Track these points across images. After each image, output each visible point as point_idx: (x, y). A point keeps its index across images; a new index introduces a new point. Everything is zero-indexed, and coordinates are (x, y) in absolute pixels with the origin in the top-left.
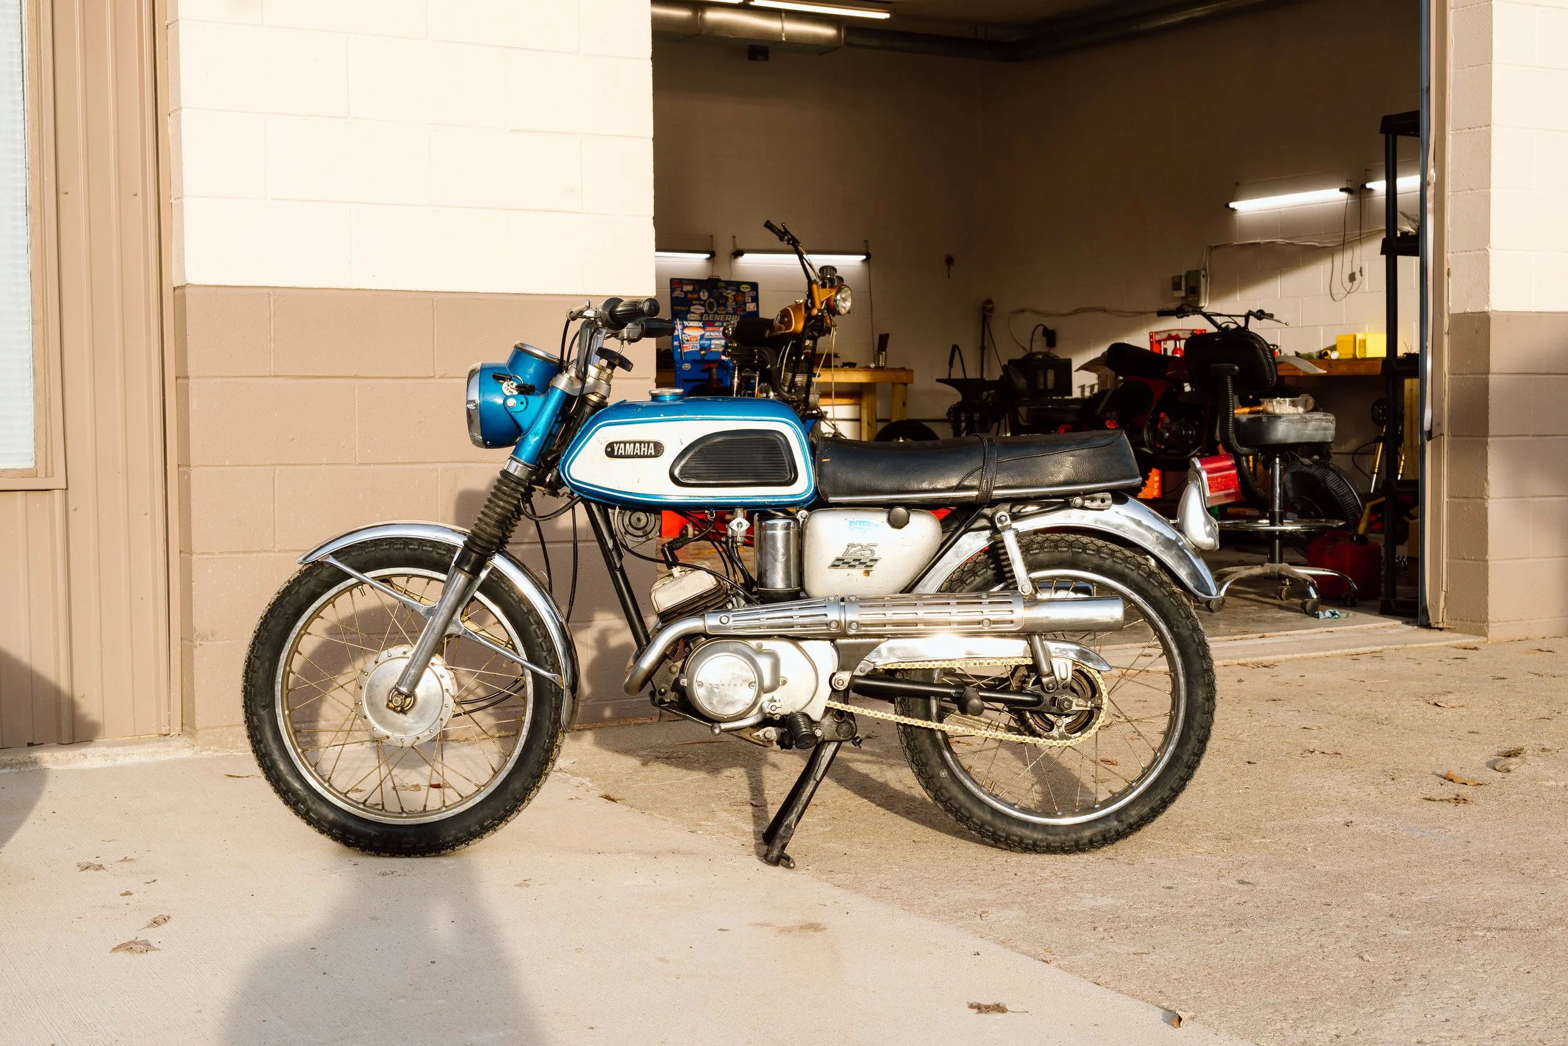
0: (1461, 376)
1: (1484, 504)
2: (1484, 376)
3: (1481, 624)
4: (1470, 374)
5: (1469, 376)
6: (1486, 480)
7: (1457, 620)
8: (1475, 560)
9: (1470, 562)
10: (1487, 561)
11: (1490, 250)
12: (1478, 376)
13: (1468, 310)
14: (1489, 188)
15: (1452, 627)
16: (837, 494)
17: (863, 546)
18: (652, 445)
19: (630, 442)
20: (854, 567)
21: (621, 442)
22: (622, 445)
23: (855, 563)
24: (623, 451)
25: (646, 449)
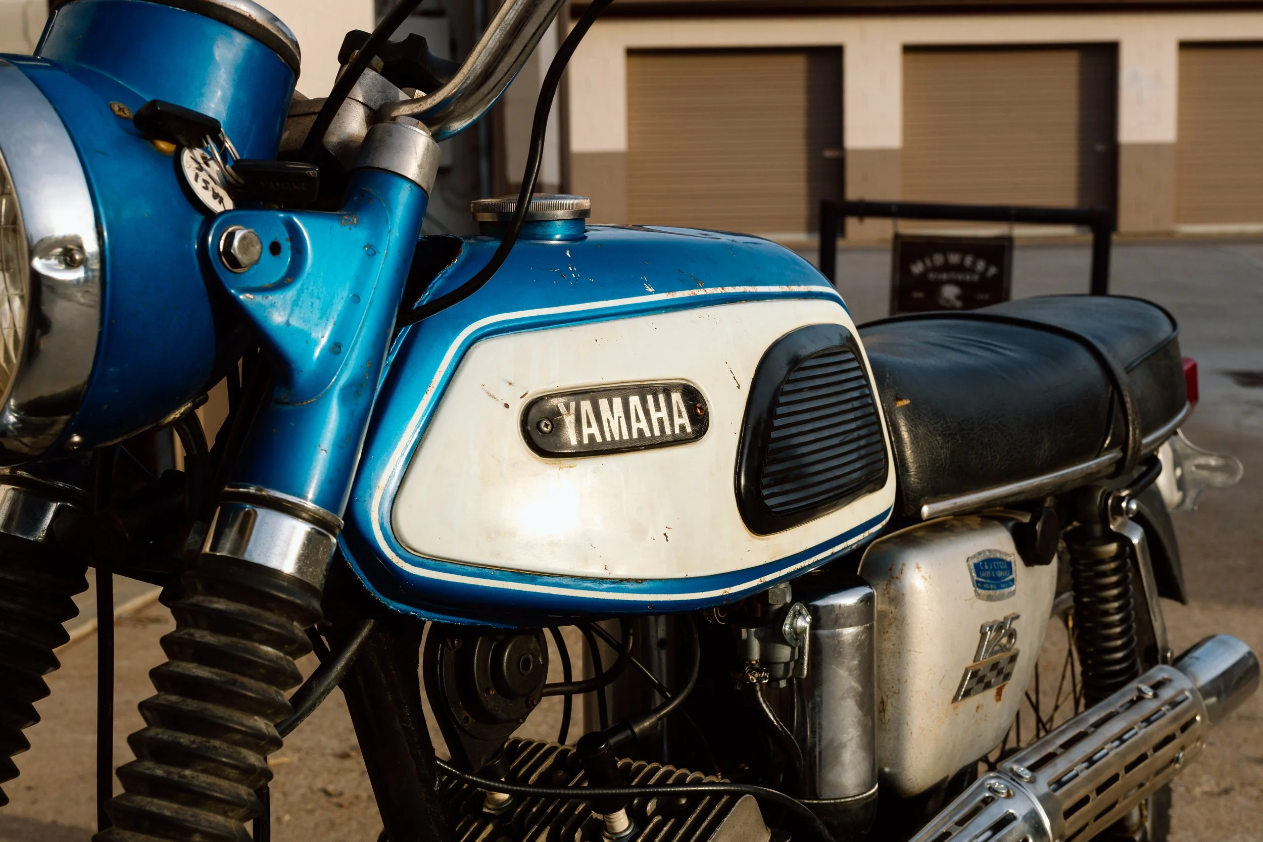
16: (936, 494)
17: (1001, 626)
18: (676, 397)
19: (609, 391)
20: (988, 686)
21: (578, 394)
22: (586, 406)
23: (992, 677)
24: (595, 430)
25: (664, 414)
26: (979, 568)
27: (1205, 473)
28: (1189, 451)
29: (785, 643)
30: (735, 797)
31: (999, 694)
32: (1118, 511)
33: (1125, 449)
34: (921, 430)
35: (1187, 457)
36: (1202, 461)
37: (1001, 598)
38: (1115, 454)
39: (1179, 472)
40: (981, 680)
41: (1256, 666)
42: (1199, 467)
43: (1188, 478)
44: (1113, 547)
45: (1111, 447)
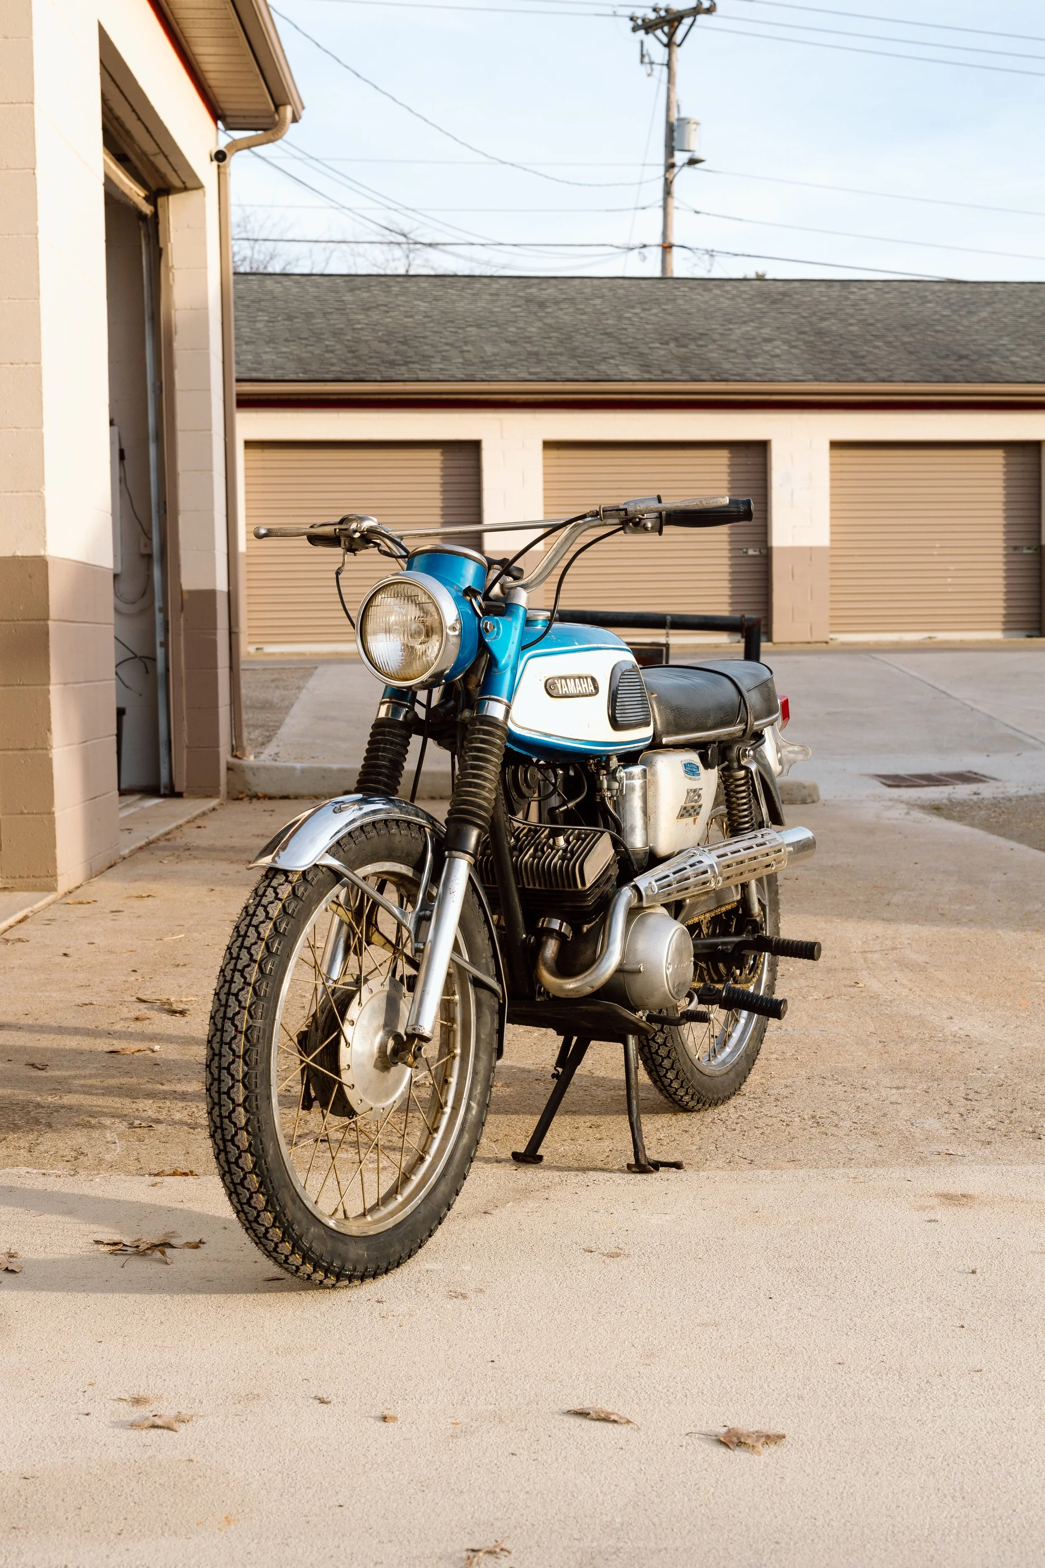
0: (11, 623)
1: (48, 755)
2: (43, 623)
3: (49, 879)
4: (23, 620)
5: (22, 622)
6: (49, 730)
7: (15, 878)
8: (37, 814)
9: (30, 816)
10: (53, 813)
11: (45, 492)
12: (34, 623)
13: (19, 553)
14: (41, 428)
15: (9, 886)
16: (668, 733)
17: (695, 791)
18: (589, 680)
19: (570, 678)
20: (690, 815)
21: (561, 678)
22: (563, 681)
23: (691, 811)
24: (566, 689)
25: (586, 685)
26: (685, 766)
27: (792, 755)
28: (784, 744)
29: (616, 781)
30: (602, 833)
31: (695, 820)
32: (744, 756)
33: (746, 725)
34: (662, 707)
35: (783, 747)
36: (791, 749)
37: (695, 780)
38: (742, 726)
39: (779, 755)
40: (688, 811)
41: (814, 843)
42: (790, 752)
43: (784, 758)
44: (742, 773)
45: (740, 723)
